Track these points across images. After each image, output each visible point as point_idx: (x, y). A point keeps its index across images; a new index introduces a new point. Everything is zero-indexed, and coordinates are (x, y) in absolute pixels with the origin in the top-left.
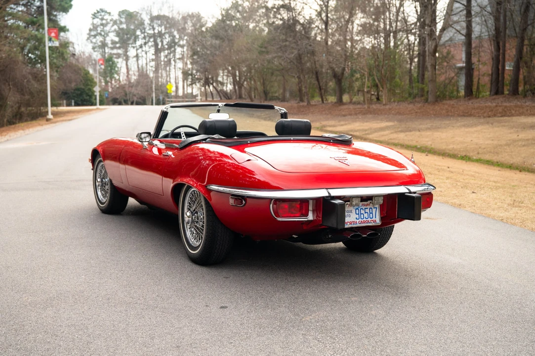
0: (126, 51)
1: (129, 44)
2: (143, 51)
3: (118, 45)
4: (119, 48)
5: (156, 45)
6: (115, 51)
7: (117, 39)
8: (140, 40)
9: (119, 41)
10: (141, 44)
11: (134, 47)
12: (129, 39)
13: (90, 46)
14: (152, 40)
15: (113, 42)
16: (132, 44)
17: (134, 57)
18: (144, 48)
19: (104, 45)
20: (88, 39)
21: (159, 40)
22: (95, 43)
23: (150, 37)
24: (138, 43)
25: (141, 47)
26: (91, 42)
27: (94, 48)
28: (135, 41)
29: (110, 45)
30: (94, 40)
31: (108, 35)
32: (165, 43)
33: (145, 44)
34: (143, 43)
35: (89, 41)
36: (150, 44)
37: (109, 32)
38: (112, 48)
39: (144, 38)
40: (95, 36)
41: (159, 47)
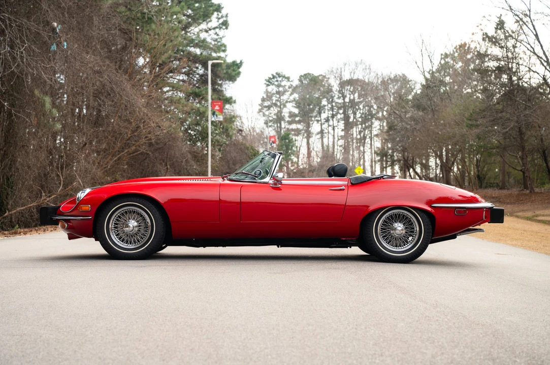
0: (308, 126)
1: (311, 117)
2: (329, 126)
3: (297, 119)
4: (299, 122)
5: (346, 118)
6: (294, 126)
7: (296, 111)
8: (327, 112)
9: (299, 113)
10: (328, 117)
11: (318, 121)
12: (312, 111)
13: (262, 120)
14: (341, 111)
15: (292, 115)
16: (316, 117)
17: (318, 134)
18: (331, 123)
19: (279, 119)
20: (260, 111)
21: (350, 112)
22: (269, 116)
23: (339, 108)
24: (324, 116)
25: (327, 120)
26: (264, 115)
27: (266, 123)
28: (320, 113)
29: (287, 119)
30: (267, 113)
31: (285, 106)
32: (358, 115)
33: (333, 116)
34: (330, 115)
35: (261, 113)
36: (339, 116)
37: (287, 102)
38: (290, 123)
39: (332, 109)
40: (269, 107)
41: (351, 120)
